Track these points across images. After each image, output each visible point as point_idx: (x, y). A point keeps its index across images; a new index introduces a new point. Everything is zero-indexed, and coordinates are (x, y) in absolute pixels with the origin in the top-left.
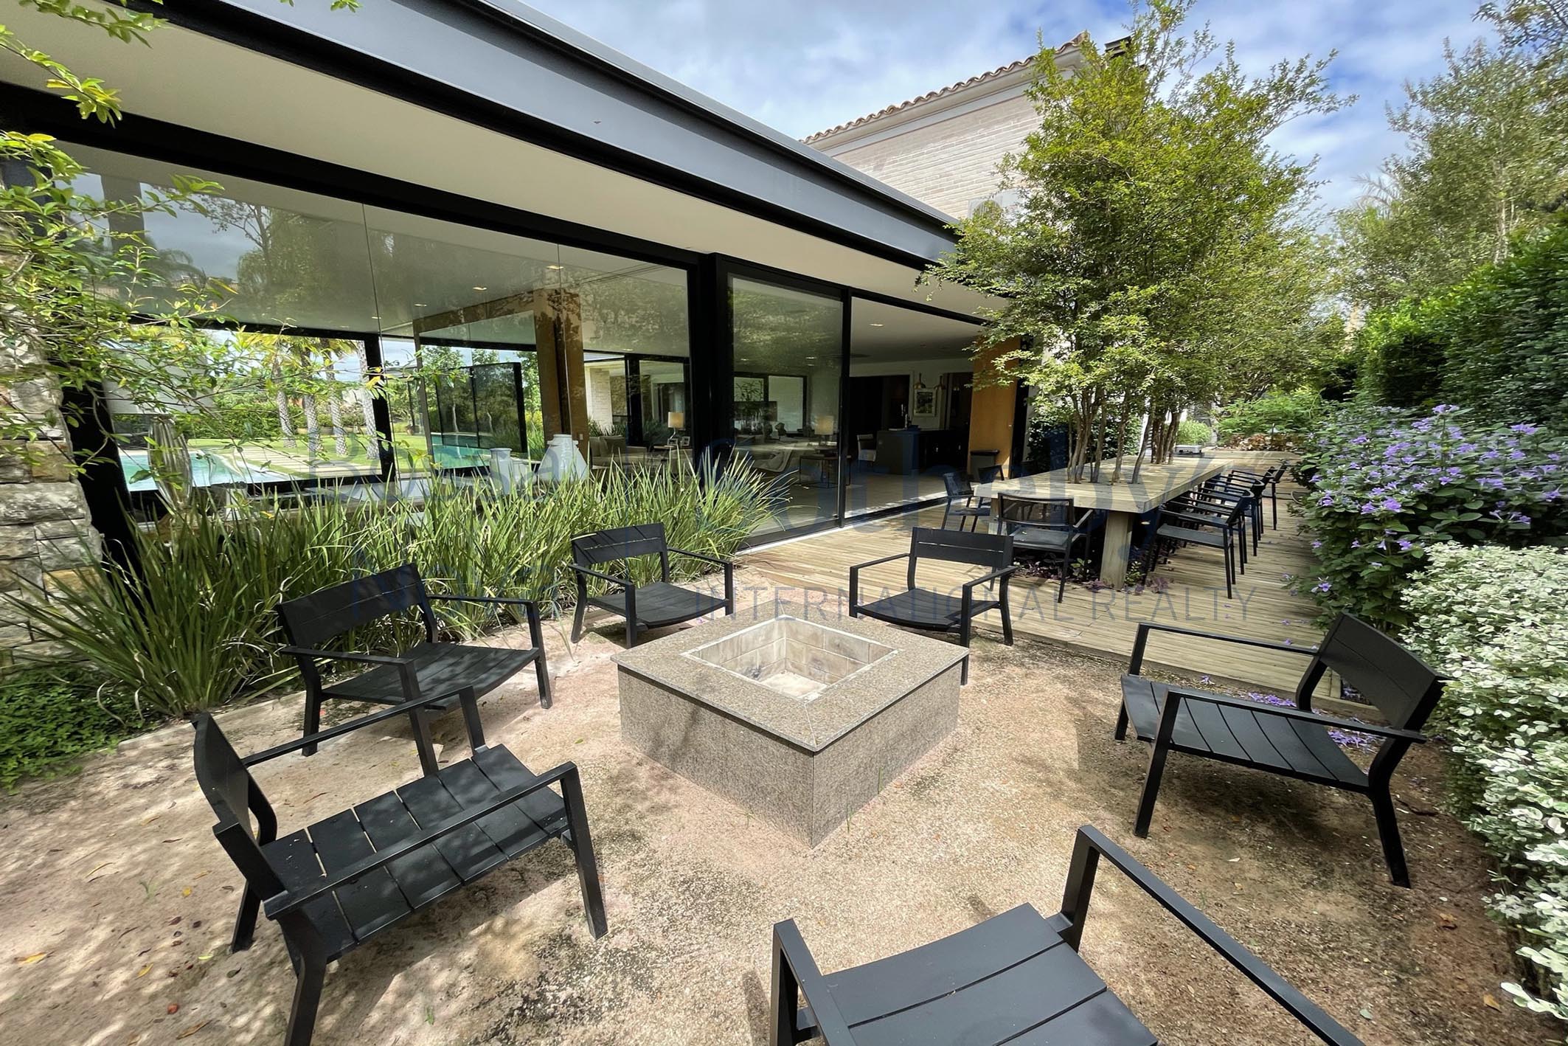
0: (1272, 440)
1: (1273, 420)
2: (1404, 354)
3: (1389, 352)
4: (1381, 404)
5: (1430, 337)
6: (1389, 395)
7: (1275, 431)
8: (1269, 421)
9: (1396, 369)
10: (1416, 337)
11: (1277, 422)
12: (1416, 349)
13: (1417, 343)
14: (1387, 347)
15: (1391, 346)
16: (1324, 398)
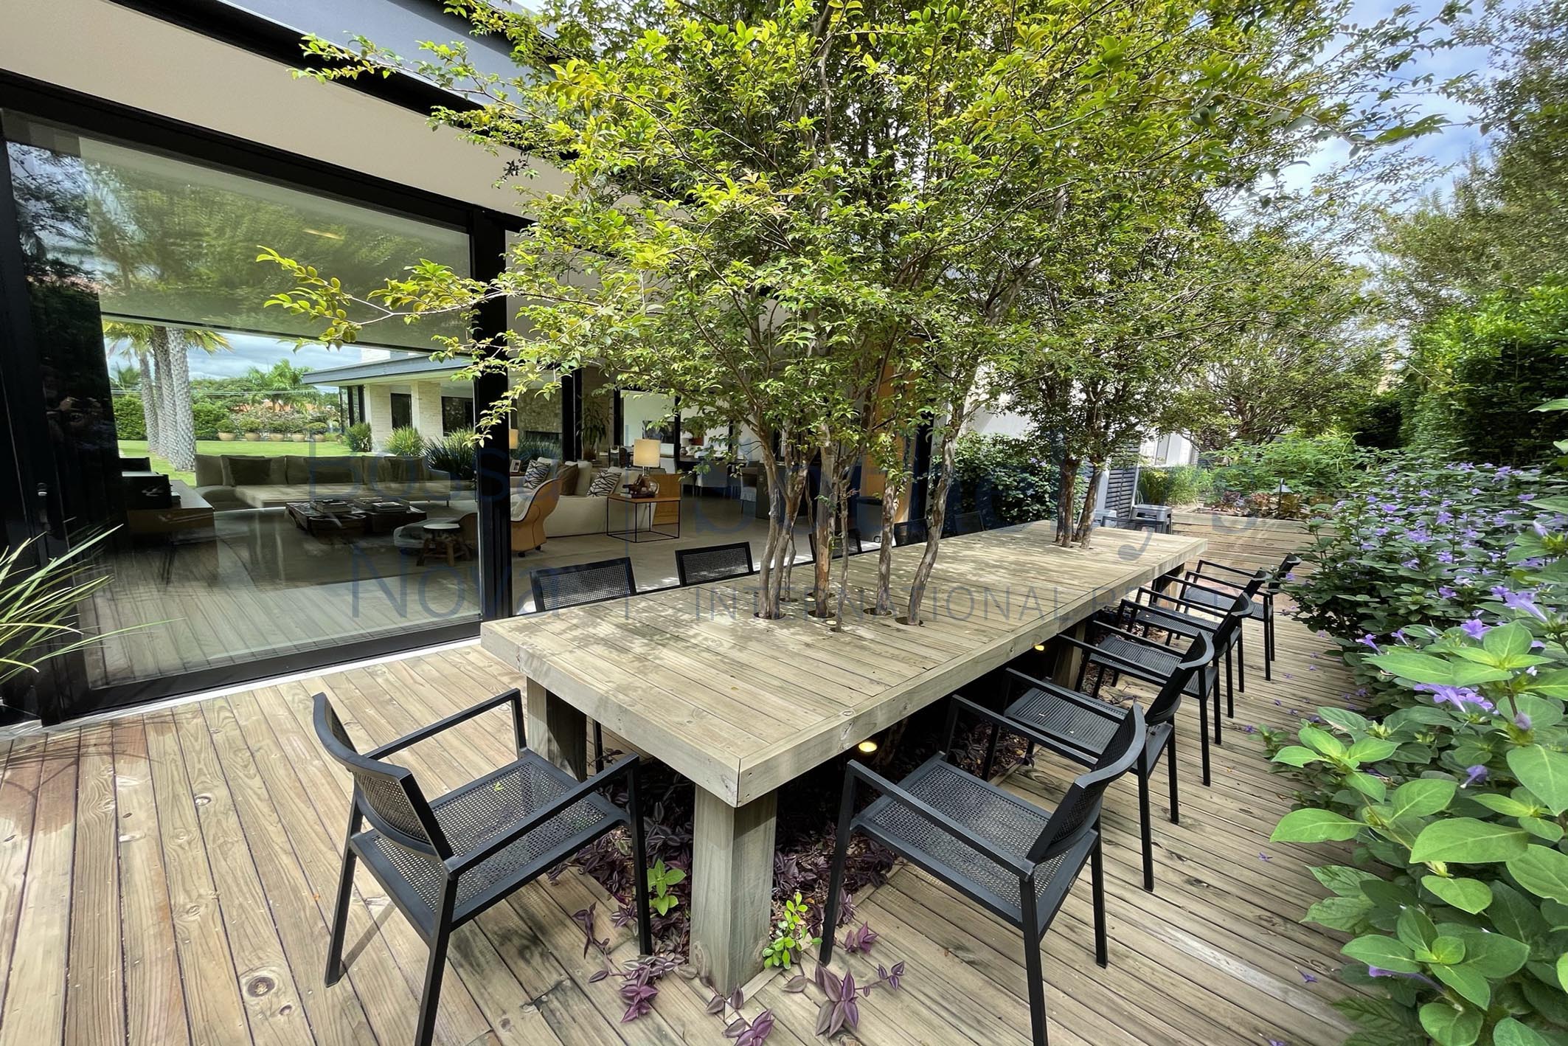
0: (1279, 503)
1: (1284, 473)
2: (1500, 376)
3: (1475, 371)
4: (1457, 459)
5: (1550, 348)
6: (1471, 443)
7: (1285, 489)
8: (1280, 473)
9: (1487, 401)
10: (1524, 347)
11: (1292, 475)
12: (1522, 367)
13: (1524, 356)
14: (1472, 363)
15: (1479, 361)
16: (1358, 443)
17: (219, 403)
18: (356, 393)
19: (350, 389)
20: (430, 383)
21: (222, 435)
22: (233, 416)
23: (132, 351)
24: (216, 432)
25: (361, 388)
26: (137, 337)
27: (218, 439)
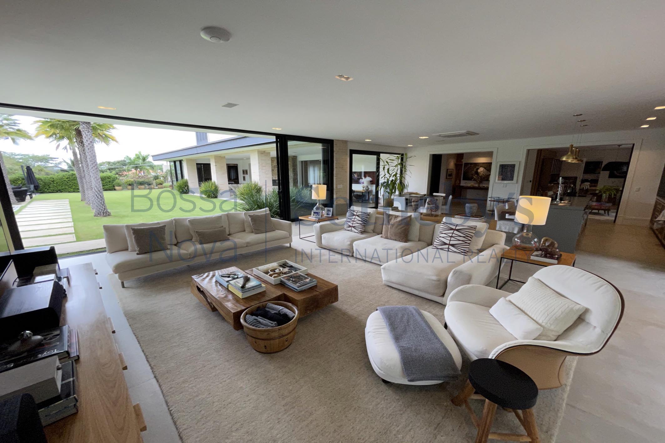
17: (114, 172)
18: (178, 164)
19: (175, 162)
20: (220, 157)
21: (116, 188)
22: (121, 178)
23: (68, 147)
24: (114, 186)
25: (181, 162)
26: (69, 138)
27: (115, 190)
